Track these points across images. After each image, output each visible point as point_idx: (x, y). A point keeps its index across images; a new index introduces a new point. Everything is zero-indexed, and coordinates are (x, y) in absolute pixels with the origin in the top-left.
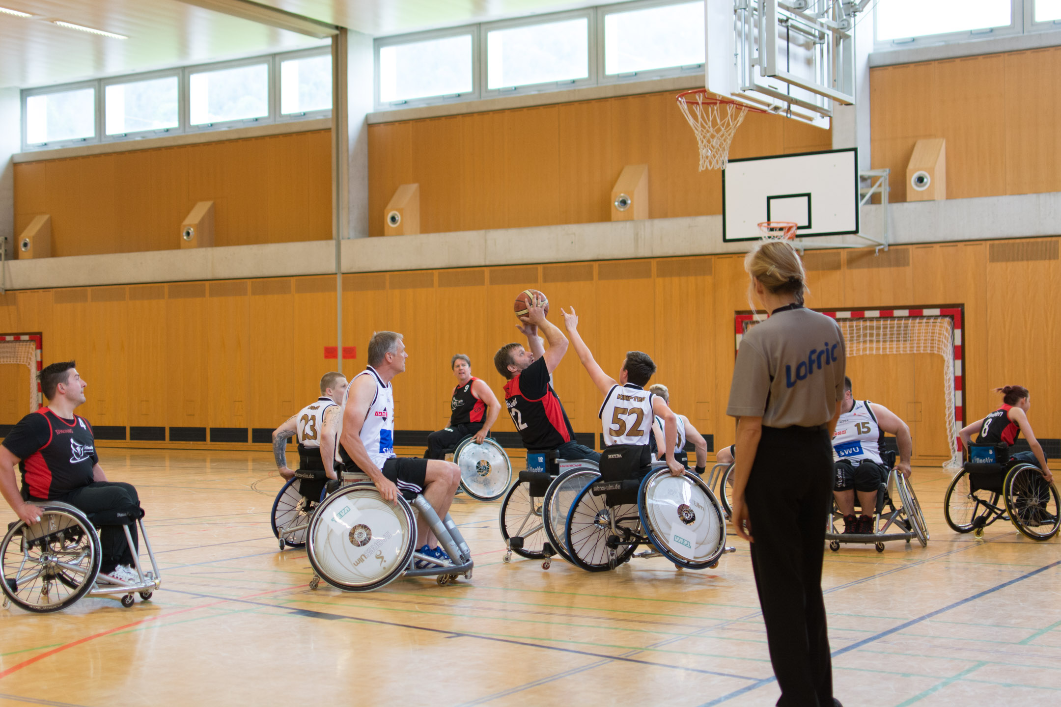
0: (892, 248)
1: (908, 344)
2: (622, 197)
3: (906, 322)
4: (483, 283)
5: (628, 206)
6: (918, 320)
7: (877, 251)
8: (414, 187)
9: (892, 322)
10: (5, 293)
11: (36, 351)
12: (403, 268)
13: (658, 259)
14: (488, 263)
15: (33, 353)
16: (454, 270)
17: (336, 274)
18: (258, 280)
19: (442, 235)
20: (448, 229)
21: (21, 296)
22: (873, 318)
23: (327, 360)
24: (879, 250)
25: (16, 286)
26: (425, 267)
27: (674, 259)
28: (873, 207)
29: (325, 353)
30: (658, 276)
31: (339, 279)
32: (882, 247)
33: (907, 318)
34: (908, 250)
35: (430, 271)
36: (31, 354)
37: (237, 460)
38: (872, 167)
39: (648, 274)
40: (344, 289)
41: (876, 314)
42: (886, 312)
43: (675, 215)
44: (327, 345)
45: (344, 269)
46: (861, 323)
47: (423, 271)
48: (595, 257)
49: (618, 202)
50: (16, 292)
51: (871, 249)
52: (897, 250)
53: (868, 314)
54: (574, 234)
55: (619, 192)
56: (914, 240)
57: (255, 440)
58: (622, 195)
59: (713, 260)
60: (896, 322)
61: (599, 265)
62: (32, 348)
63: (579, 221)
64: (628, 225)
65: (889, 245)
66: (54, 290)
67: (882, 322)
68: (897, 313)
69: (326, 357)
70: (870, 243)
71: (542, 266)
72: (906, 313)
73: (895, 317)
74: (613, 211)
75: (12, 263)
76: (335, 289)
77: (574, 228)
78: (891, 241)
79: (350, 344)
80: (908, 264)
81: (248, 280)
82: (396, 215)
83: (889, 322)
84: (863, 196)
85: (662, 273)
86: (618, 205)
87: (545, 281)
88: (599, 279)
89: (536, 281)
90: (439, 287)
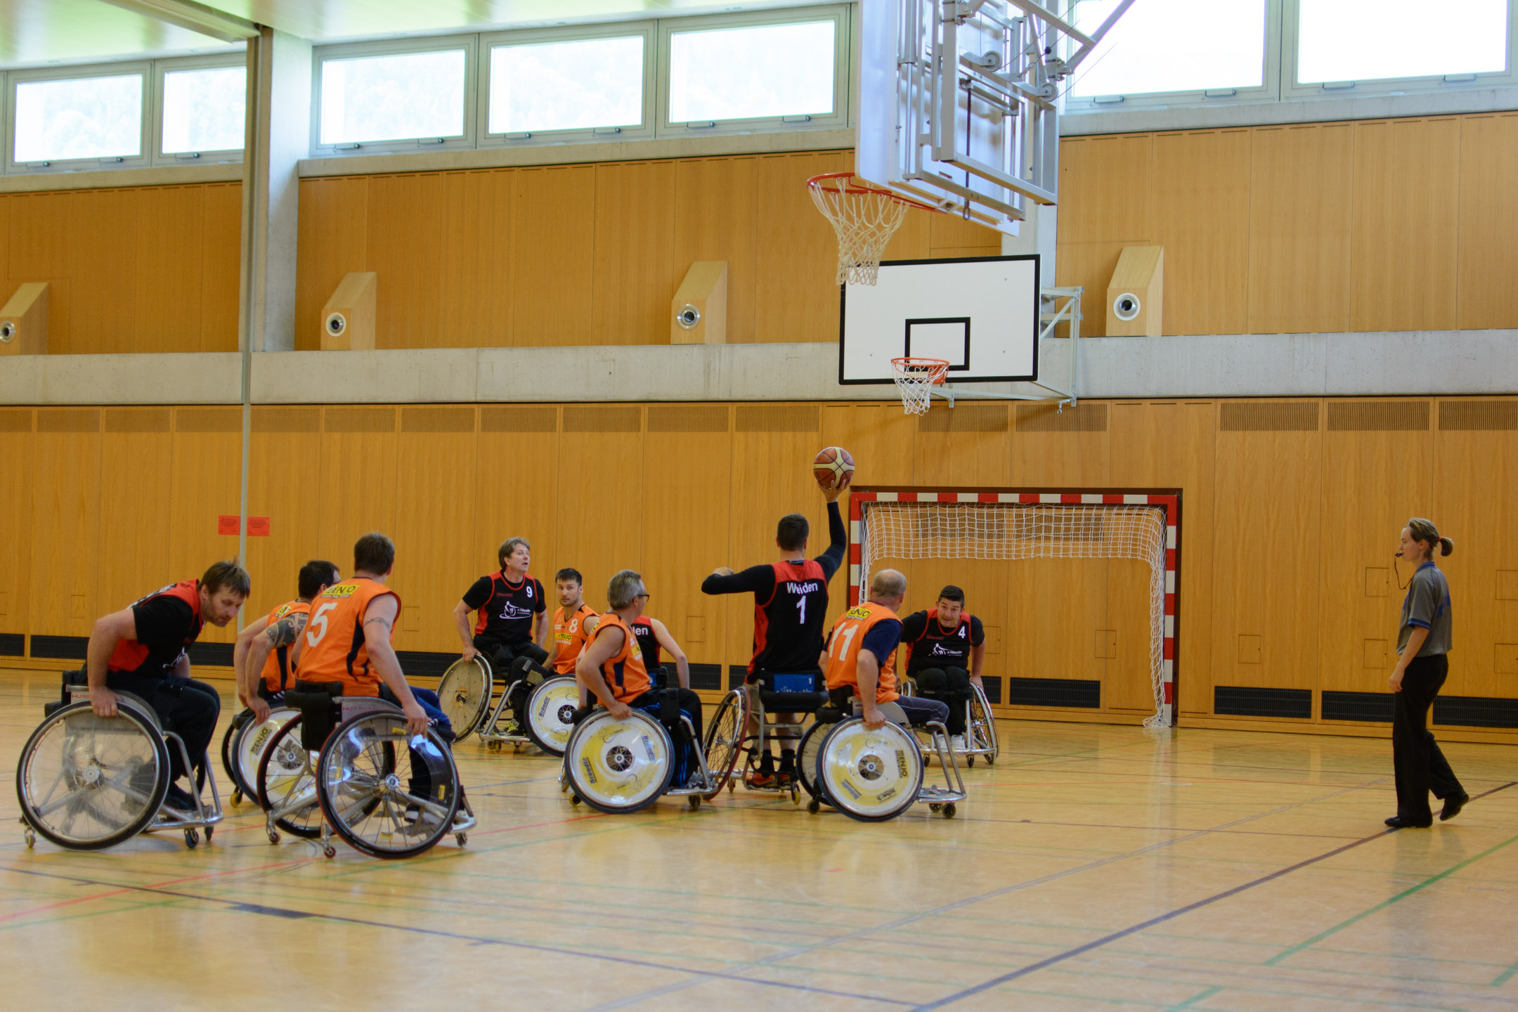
0: (1082, 402)
1: (1100, 545)
2: (688, 308)
3: (1099, 512)
4: (471, 429)
5: (696, 322)
6: (1115, 511)
7: (1060, 406)
8: (369, 277)
9: (1079, 512)
12: (348, 400)
13: (739, 404)
14: (479, 399)
16: (428, 406)
17: (242, 404)
18: (118, 408)
19: (411, 352)
20: (418, 344)
22: (1052, 504)
23: (223, 536)
24: (1064, 405)
26: (381, 400)
27: (763, 404)
28: (1058, 341)
29: (220, 527)
30: (738, 429)
31: (246, 413)
32: (1068, 400)
33: (1099, 506)
34: (1105, 406)
35: (391, 407)
38: (1057, 284)
39: (723, 427)
40: (255, 428)
41: (1056, 498)
42: (1071, 497)
43: (766, 340)
44: (224, 514)
45: (254, 397)
46: (1034, 512)
47: (378, 407)
48: (644, 398)
49: (681, 316)
51: (1052, 403)
52: (1089, 406)
53: (1044, 498)
54: (614, 361)
55: (684, 301)
56: (1114, 393)
58: (688, 305)
59: (821, 409)
60: (1084, 511)
61: (650, 408)
63: (620, 342)
64: (696, 349)
65: (1078, 399)
67: (1063, 511)
68: (1086, 499)
69: (222, 531)
70: (1051, 394)
71: (562, 405)
72: (1098, 499)
73: (1083, 505)
74: (674, 328)
76: (239, 428)
77: (614, 351)
78: (1082, 394)
79: (260, 514)
80: (1104, 429)
81: (101, 408)
82: (341, 318)
83: (1074, 511)
84: (1045, 326)
85: (743, 426)
86: (681, 319)
87: (566, 429)
88: (649, 430)
89: (552, 428)
90: (403, 430)
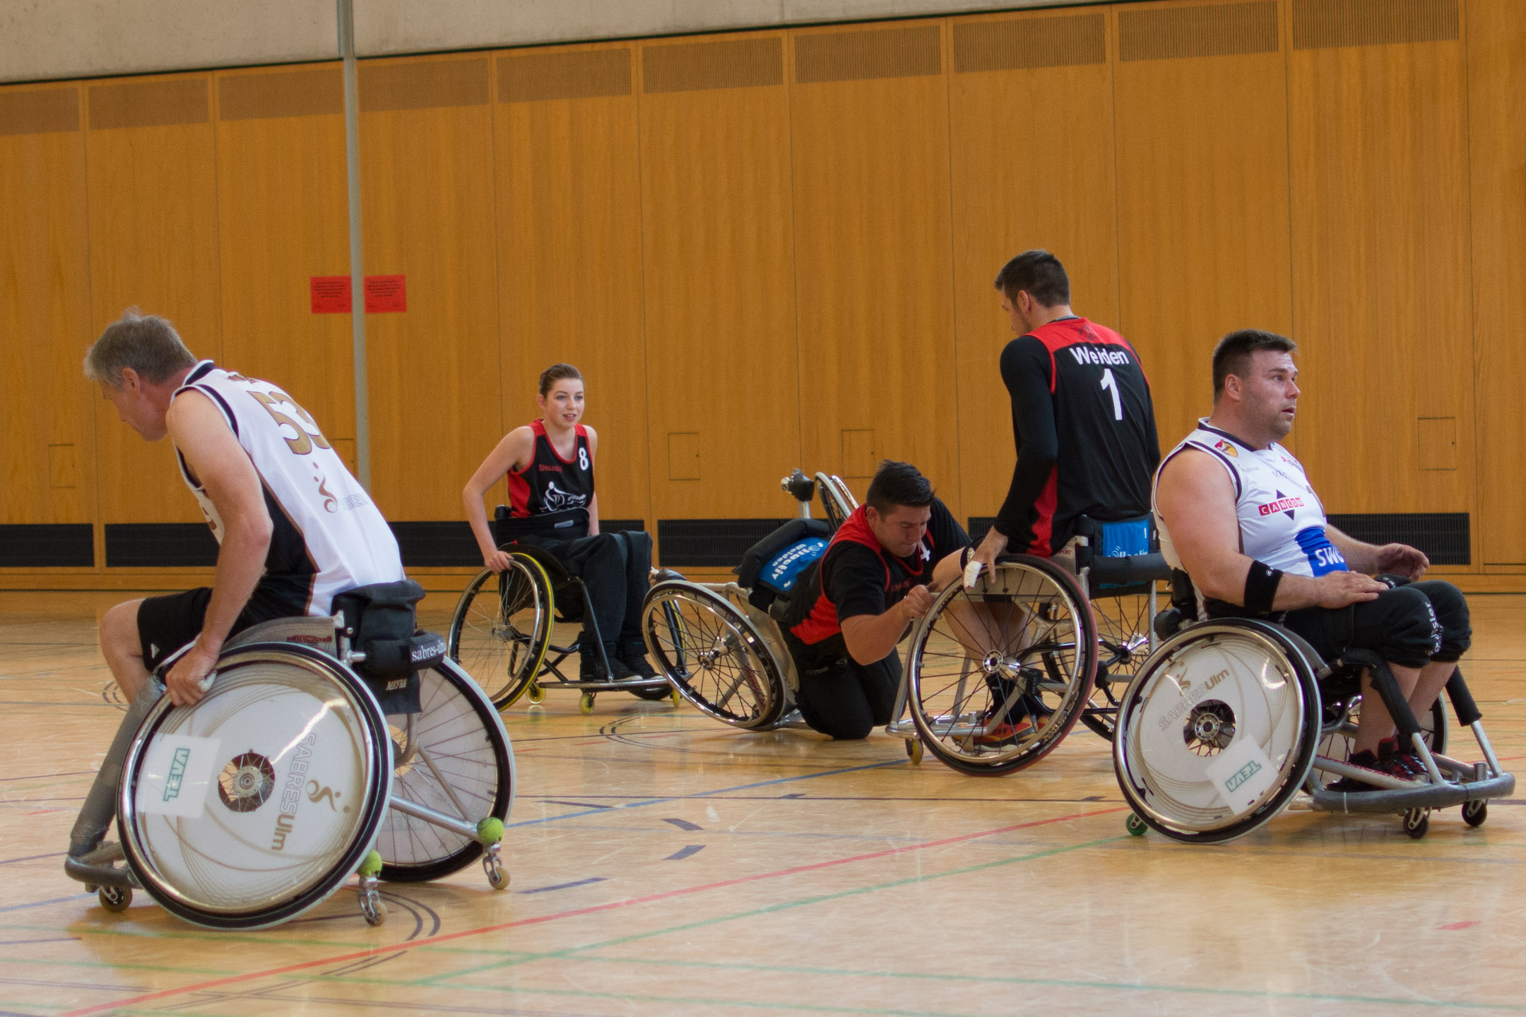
4: (776, 78)
12: (538, 37)
14: (789, 17)
17: (341, 59)
18: (108, 82)
23: (321, 316)
26: (602, 33)
29: (313, 299)
30: (1298, 45)
31: (349, 75)
35: (617, 46)
37: (63, 619)
39: (1267, 40)
40: (367, 103)
44: (318, 274)
45: (363, 44)
47: (598, 46)
57: (114, 559)
61: (1120, 15)
69: (317, 308)
71: (951, 20)
76: (337, 105)
79: (388, 269)
81: (78, 85)
87: (961, 67)
88: (1122, 59)
89: (933, 67)
90: (646, 91)
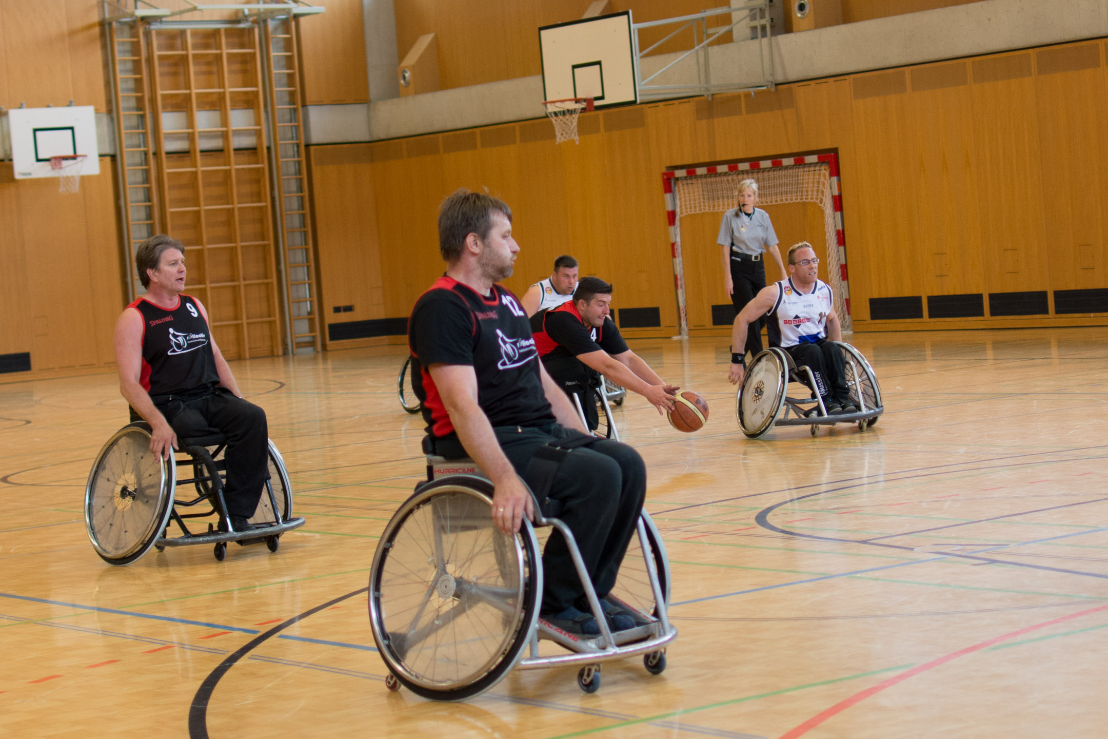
10: (776, 89)
11: (830, 179)
15: (826, 182)
21: (800, 92)
25: (792, 76)
36: (824, 184)
50: (793, 85)
62: (825, 174)
66: (852, 76)
75: (784, 40)
